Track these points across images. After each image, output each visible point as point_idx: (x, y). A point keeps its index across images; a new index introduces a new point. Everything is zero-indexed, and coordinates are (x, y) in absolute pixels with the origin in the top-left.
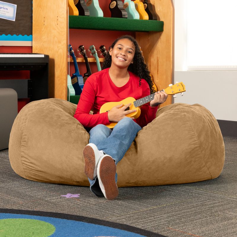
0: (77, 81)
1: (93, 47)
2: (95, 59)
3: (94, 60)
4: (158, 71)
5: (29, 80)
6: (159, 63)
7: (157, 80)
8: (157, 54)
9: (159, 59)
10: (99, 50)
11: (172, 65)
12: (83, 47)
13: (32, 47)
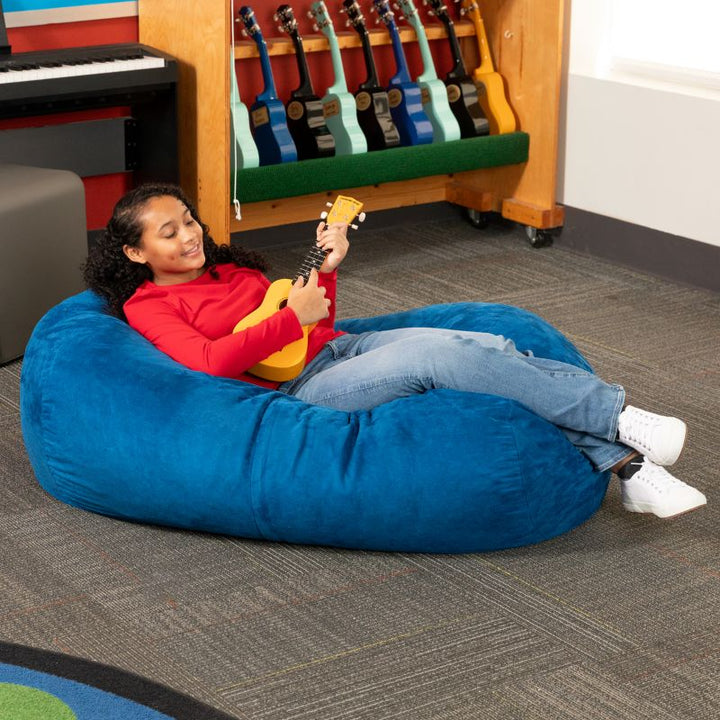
0: (266, 120)
1: (320, 8)
2: (328, 42)
3: (324, 44)
4: (521, 70)
5: (129, 120)
6: (526, 44)
7: (519, 94)
8: (521, 17)
9: (525, 33)
10: (342, 11)
11: (560, 56)
12: (290, 10)
13: (137, 17)
